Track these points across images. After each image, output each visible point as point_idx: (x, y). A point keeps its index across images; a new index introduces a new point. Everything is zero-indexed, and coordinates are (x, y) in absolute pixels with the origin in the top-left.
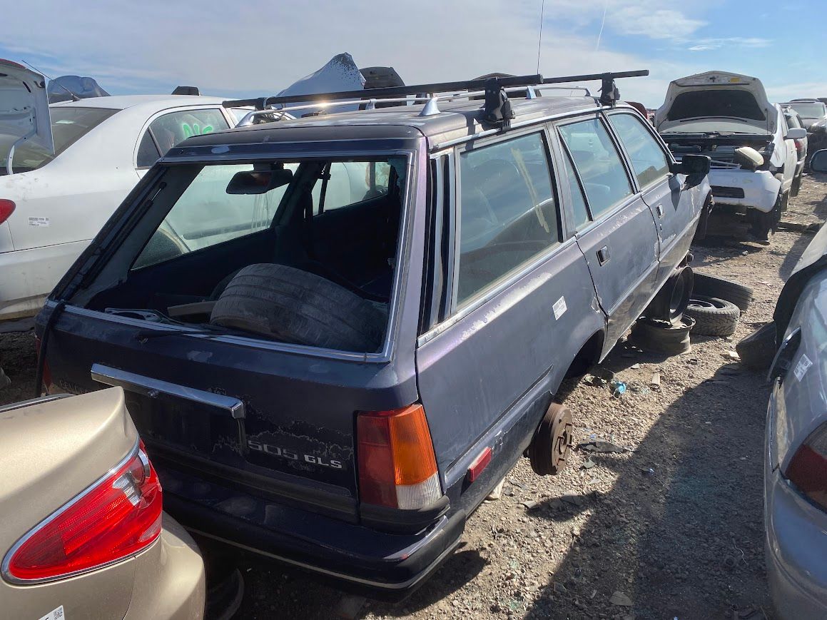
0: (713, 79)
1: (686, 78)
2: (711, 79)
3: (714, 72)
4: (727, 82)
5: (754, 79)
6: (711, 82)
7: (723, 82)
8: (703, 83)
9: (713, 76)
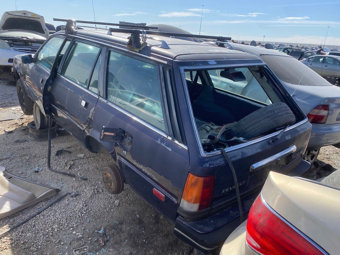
0: (25, 14)
1: (13, 12)
2: (24, 13)
3: (25, 11)
4: (31, 16)
5: (42, 17)
6: (24, 15)
7: (29, 16)
8: (20, 15)
9: (25, 13)
